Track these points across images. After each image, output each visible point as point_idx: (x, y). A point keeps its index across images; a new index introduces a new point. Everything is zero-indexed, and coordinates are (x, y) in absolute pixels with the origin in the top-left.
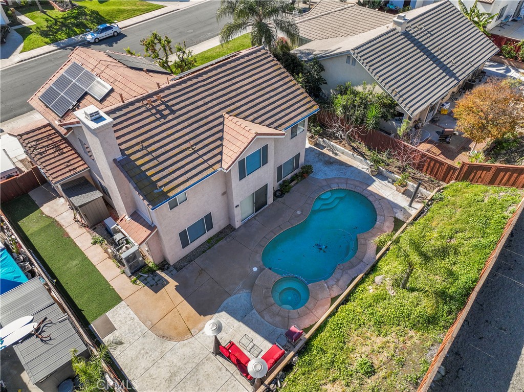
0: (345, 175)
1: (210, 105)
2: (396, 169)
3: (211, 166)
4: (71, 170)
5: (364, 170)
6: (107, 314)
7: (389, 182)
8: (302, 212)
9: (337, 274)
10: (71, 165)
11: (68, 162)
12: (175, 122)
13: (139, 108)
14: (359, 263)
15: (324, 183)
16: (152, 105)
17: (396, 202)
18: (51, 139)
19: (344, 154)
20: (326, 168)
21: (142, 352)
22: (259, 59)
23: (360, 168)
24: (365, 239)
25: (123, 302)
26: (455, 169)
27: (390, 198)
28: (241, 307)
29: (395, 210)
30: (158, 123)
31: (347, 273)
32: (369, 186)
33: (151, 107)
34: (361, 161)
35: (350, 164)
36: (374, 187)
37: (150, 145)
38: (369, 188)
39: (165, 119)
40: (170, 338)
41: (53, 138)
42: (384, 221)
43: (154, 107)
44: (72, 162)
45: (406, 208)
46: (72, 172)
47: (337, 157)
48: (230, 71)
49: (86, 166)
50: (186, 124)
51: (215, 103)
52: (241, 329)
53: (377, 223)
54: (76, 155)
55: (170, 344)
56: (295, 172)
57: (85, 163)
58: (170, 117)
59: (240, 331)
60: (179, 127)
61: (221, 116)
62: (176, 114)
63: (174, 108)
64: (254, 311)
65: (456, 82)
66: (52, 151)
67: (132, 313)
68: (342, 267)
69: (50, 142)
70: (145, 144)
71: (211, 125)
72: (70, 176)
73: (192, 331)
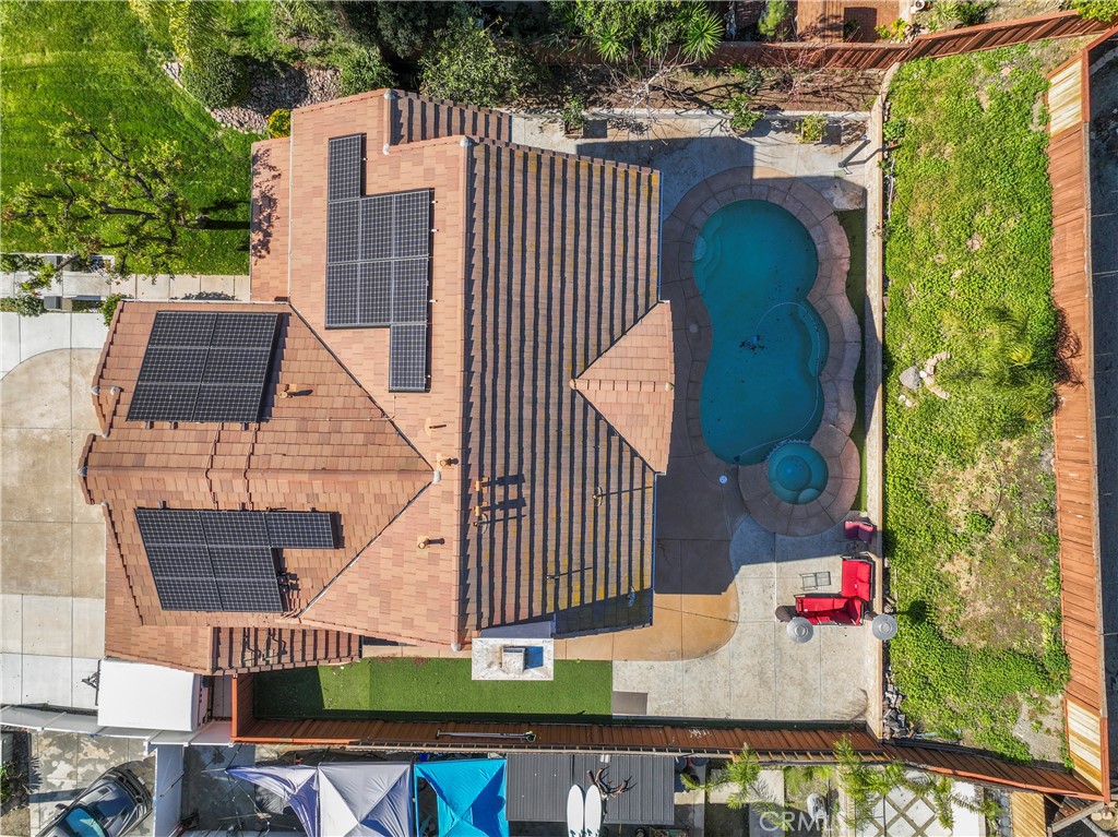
0: (695, 174)
3: (643, 489)
6: (615, 689)
7: (777, 130)
8: (697, 323)
13: (479, 537)
14: (844, 350)
16: (487, 509)
17: (815, 173)
21: (703, 686)
23: (707, 134)
24: (822, 297)
25: (615, 663)
26: (899, 50)
28: (756, 543)
29: (826, 196)
30: (525, 522)
31: (841, 380)
32: (751, 168)
33: (488, 513)
35: (682, 137)
36: (762, 164)
37: (558, 564)
38: (755, 178)
39: (525, 505)
40: (716, 647)
42: (825, 234)
43: (492, 508)
45: (837, 174)
47: (646, 135)
51: (541, 383)
52: (784, 570)
53: (818, 247)
55: (724, 652)
58: (526, 492)
59: (785, 574)
60: (552, 491)
61: (573, 394)
62: (526, 477)
63: (513, 472)
64: (779, 537)
67: (640, 663)
68: (828, 377)
71: (578, 428)
73: (731, 618)
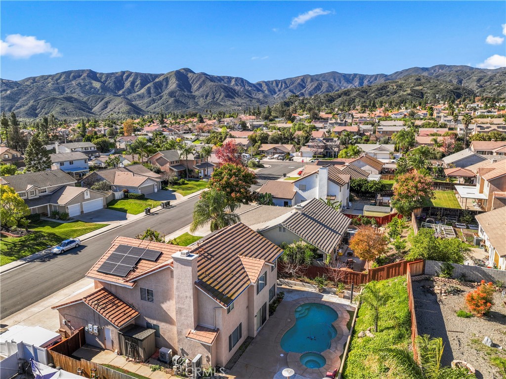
0: (304, 295)
1: (229, 252)
2: (333, 286)
3: (245, 282)
4: (128, 317)
5: (314, 291)
7: (332, 294)
8: (291, 319)
9: (333, 345)
10: (127, 313)
11: (124, 311)
12: (216, 261)
14: (343, 335)
15: (294, 302)
17: (342, 303)
18: (107, 298)
19: (297, 285)
20: (290, 295)
22: (242, 228)
23: (310, 291)
24: (337, 324)
26: (366, 275)
27: (338, 302)
29: (344, 307)
30: (207, 263)
31: (339, 343)
32: (322, 298)
33: (200, 254)
34: (309, 287)
35: (303, 290)
36: (325, 298)
37: (209, 274)
38: (322, 300)
39: (210, 260)
41: (108, 298)
42: (342, 313)
43: (202, 255)
44: (127, 311)
46: (129, 318)
47: (293, 288)
48: (231, 235)
49: (137, 313)
50: (222, 262)
51: (231, 251)
53: (339, 315)
54: (127, 307)
56: (274, 298)
57: (136, 311)
58: (213, 259)
60: (219, 264)
61: (238, 257)
62: (215, 257)
63: (212, 254)
65: (340, 236)
66: (110, 306)
68: (334, 341)
69: (107, 300)
70: (207, 273)
72: (129, 321)
